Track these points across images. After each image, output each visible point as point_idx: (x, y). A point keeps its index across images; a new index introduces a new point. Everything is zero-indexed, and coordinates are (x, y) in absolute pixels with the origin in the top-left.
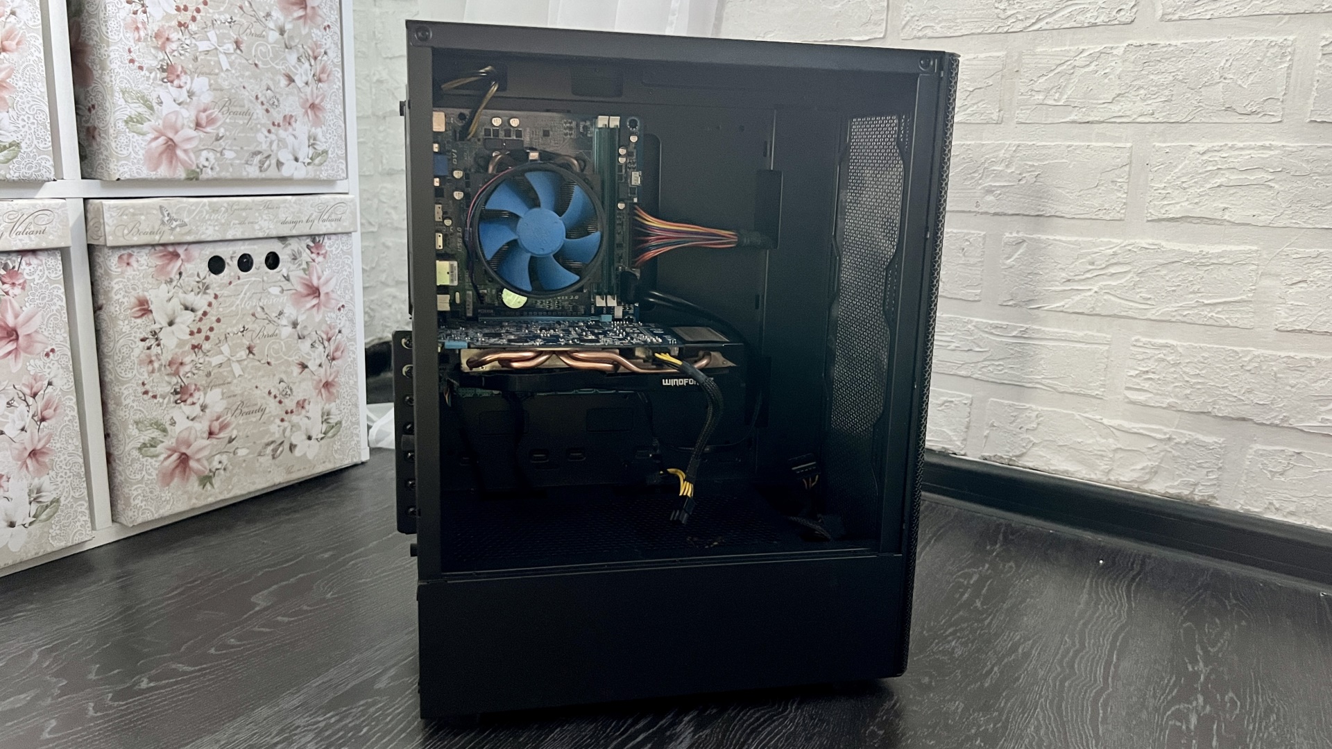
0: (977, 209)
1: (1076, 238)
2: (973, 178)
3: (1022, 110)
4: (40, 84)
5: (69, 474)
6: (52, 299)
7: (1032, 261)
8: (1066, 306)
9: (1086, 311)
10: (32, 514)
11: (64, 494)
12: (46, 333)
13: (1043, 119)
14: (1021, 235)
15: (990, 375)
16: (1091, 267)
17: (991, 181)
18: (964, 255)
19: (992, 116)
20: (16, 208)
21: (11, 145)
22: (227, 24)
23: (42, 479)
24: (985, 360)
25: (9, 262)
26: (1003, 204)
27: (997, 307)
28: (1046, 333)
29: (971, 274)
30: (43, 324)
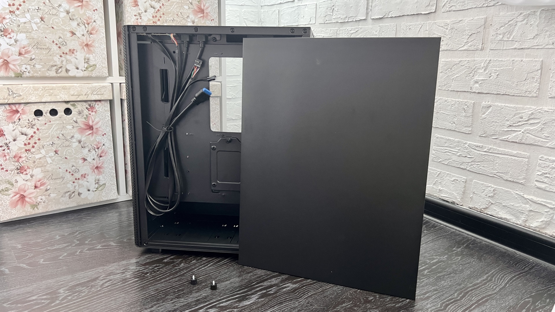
0: (471, 91)
1: (514, 106)
2: (469, 76)
3: (492, 43)
4: (104, 45)
5: (109, 176)
6: (106, 117)
7: (494, 116)
8: (509, 138)
9: (517, 141)
10: (96, 188)
11: (108, 182)
12: (103, 128)
13: (502, 47)
14: (489, 103)
15: (474, 169)
16: (521, 120)
17: (477, 78)
18: (465, 111)
19: (479, 46)
20: (94, 86)
21: (93, 65)
22: (172, 22)
23: (100, 176)
24: (472, 162)
25: (91, 104)
26: (482, 88)
27: (478, 137)
28: (499, 151)
29: (467, 121)
30: (102, 125)
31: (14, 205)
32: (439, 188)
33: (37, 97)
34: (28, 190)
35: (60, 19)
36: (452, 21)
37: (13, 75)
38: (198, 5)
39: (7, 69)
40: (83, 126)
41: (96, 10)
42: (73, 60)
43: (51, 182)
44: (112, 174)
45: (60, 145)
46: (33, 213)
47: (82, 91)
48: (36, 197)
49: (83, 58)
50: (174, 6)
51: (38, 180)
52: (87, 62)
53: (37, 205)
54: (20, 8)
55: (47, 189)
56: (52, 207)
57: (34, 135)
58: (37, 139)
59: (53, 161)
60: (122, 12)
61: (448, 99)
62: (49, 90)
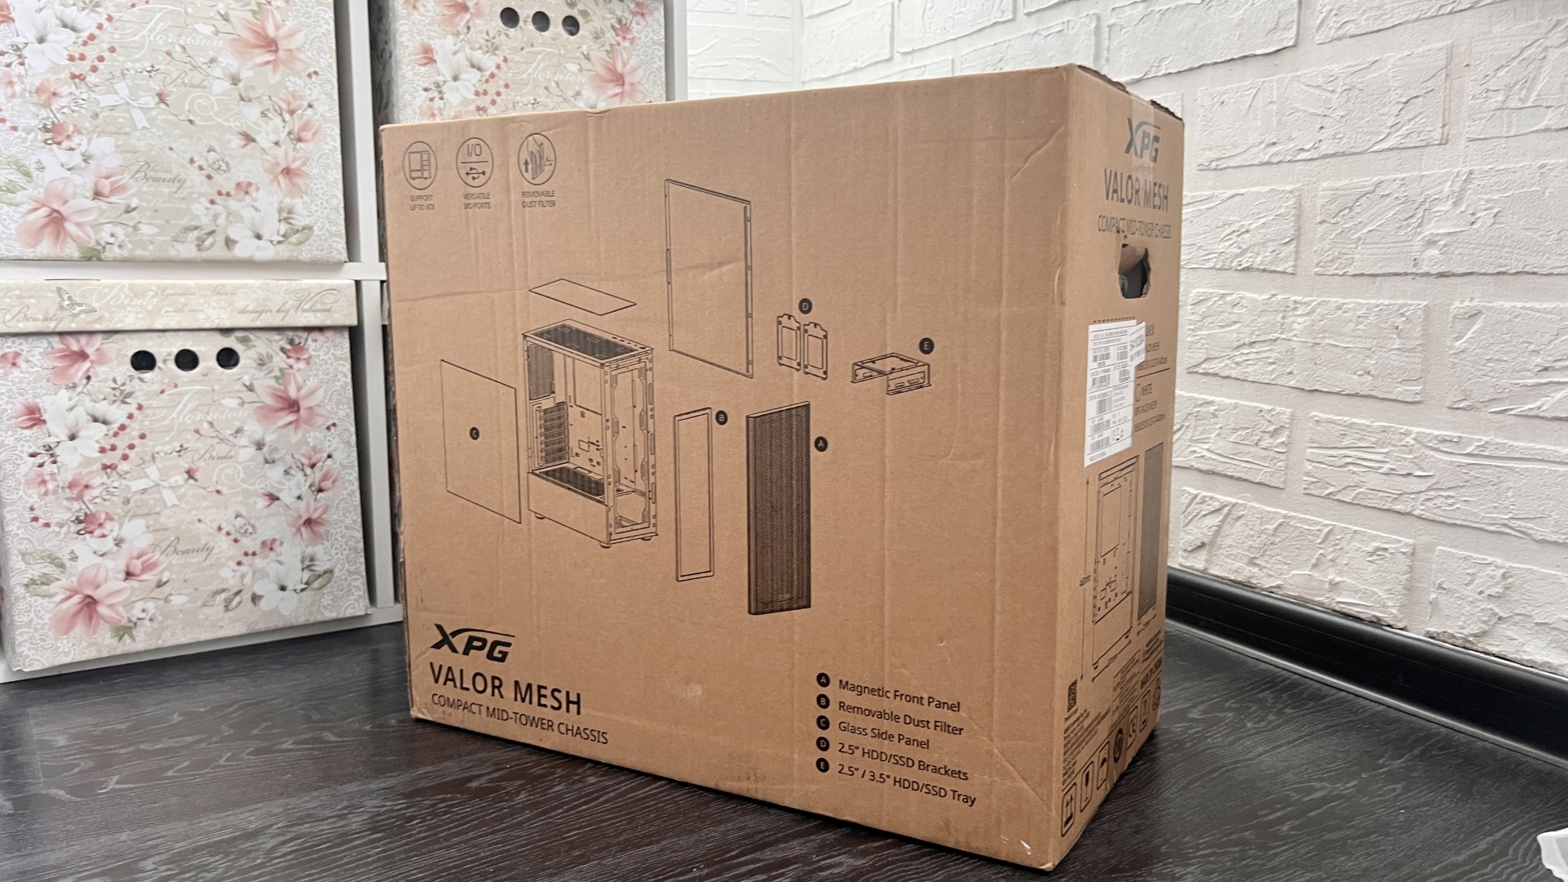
0: (1414, 270)
2: (1409, 225)
3: (1474, 120)
4: (334, 171)
6: (336, 376)
7: (1492, 341)
8: (1544, 408)
10: (304, 581)
11: (339, 566)
12: (328, 408)
13: (1505, 129)
14: (1474, 303)
15: (1435, 511)
17: (1433, 228)
18: (1398, 334)
19: (1433, 134)
20: (304, 286)
21: (304, 228)
22: (530, 106)
23: (316, 548)
24: (1429, 489)
25: (295, 338)
26: (1450, 260)
27: (1445, 410)
28: (1514, 450)
29: (1408, 363)
30: (325, 398)
31: (65, 625)
32: (1330, 577)
33: (140, 316)
34: (106, 581)
35: (213, 99)
36: (1349, 66)
37: (76, 254)
38: (609, 63)
39: (58, 235)
40: (269, 401)
41: (316, 73)
42: (248, 213)
43: (174, 562)
44: (351, 543)
45: (202, 452)
46: (119, 652)
47: (271, 301)
48: (129, 605)
49: (276, 206)
50: (539, 64)
51: (135, 553)
52: (286, 219)
53: (130, 628)
54: (101, 66)
55: (160, 581)
56: (174, 634)
57: (128, 422)
58: (136, 434)
59: (180, 498)
60: (389, 82)
61: (1347, 301)
62: (176, 297)
